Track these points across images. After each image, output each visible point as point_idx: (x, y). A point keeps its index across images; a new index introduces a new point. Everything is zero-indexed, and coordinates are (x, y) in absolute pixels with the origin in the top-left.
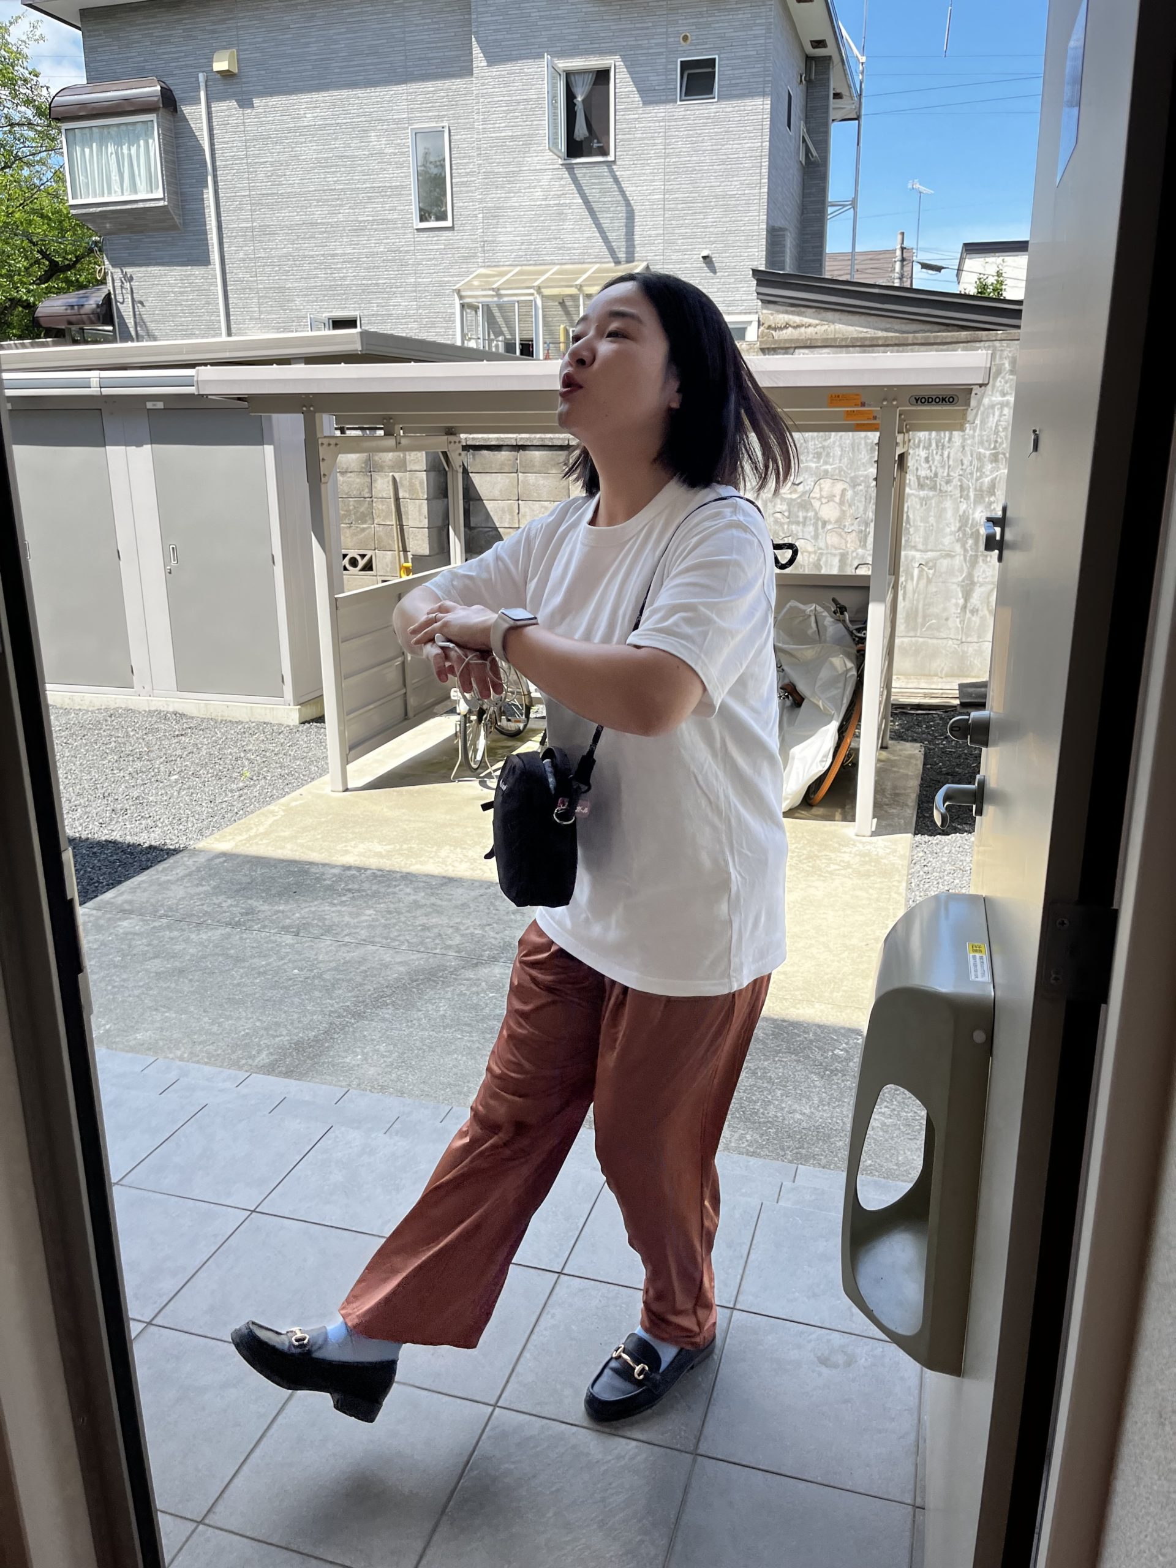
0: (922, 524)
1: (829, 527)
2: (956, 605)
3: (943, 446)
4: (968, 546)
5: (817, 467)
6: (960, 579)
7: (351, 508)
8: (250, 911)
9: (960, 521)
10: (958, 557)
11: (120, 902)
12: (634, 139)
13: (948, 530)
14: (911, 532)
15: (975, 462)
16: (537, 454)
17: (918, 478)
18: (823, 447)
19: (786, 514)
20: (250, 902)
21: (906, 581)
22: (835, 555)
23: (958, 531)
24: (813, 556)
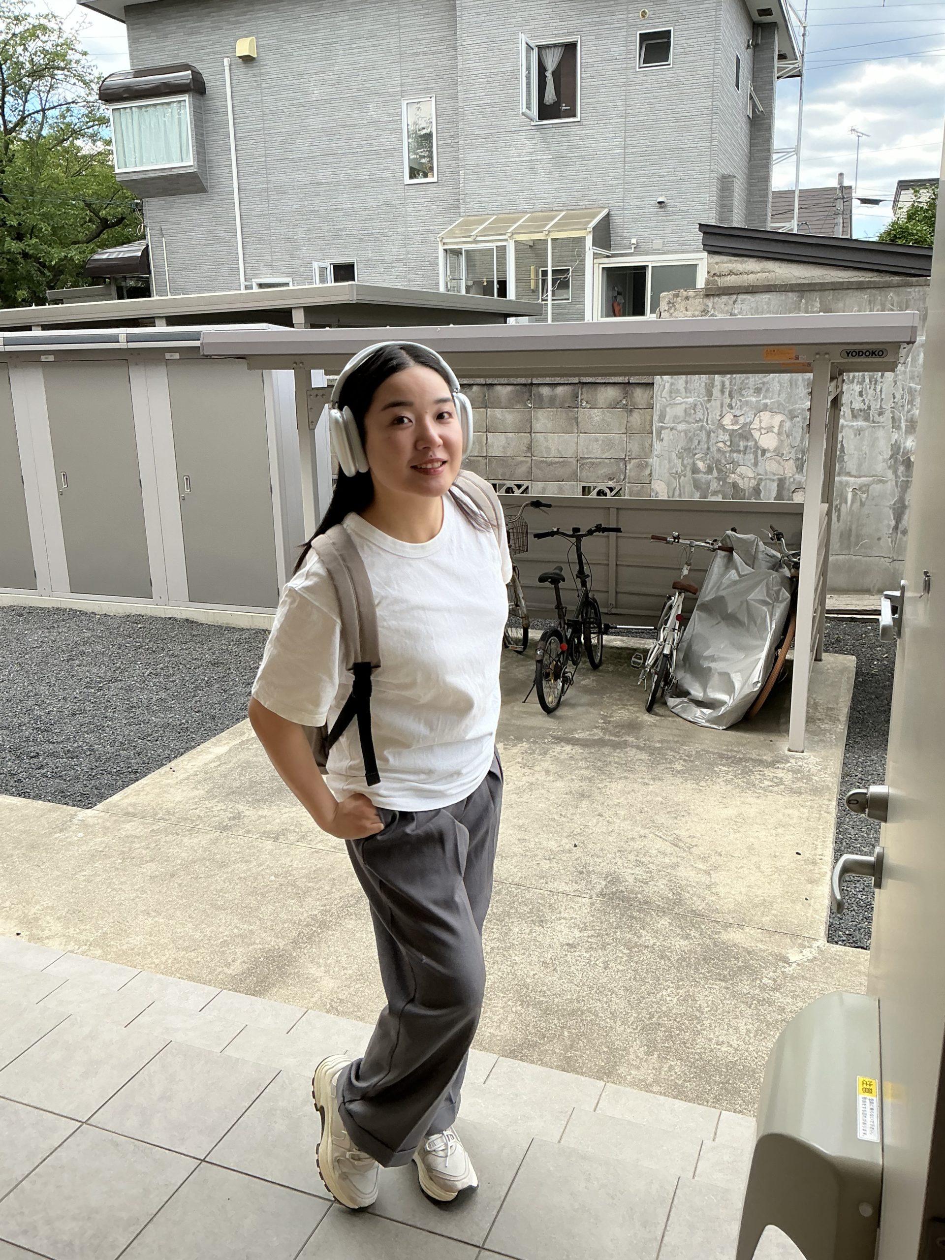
0: (856, 452)
1: (768, 455)
2: (889, 525)
3: (876, 381)
4: (899, 473)
5: (757, 401)
6: (892, 503)
8: (238, 816)
9: (892, 450)
10: (889, 483)
11: (125, 805)
12: (598, 102)
13: (881, 457)
14: (845, 460)
15: (907, 397)
17: (852, 410)
18: (763, 383)
19: (728, 443)
20: (237, 806)
21: (840, 504)
22: (773, 480)
23: (890, 459)
24: (753, 481)
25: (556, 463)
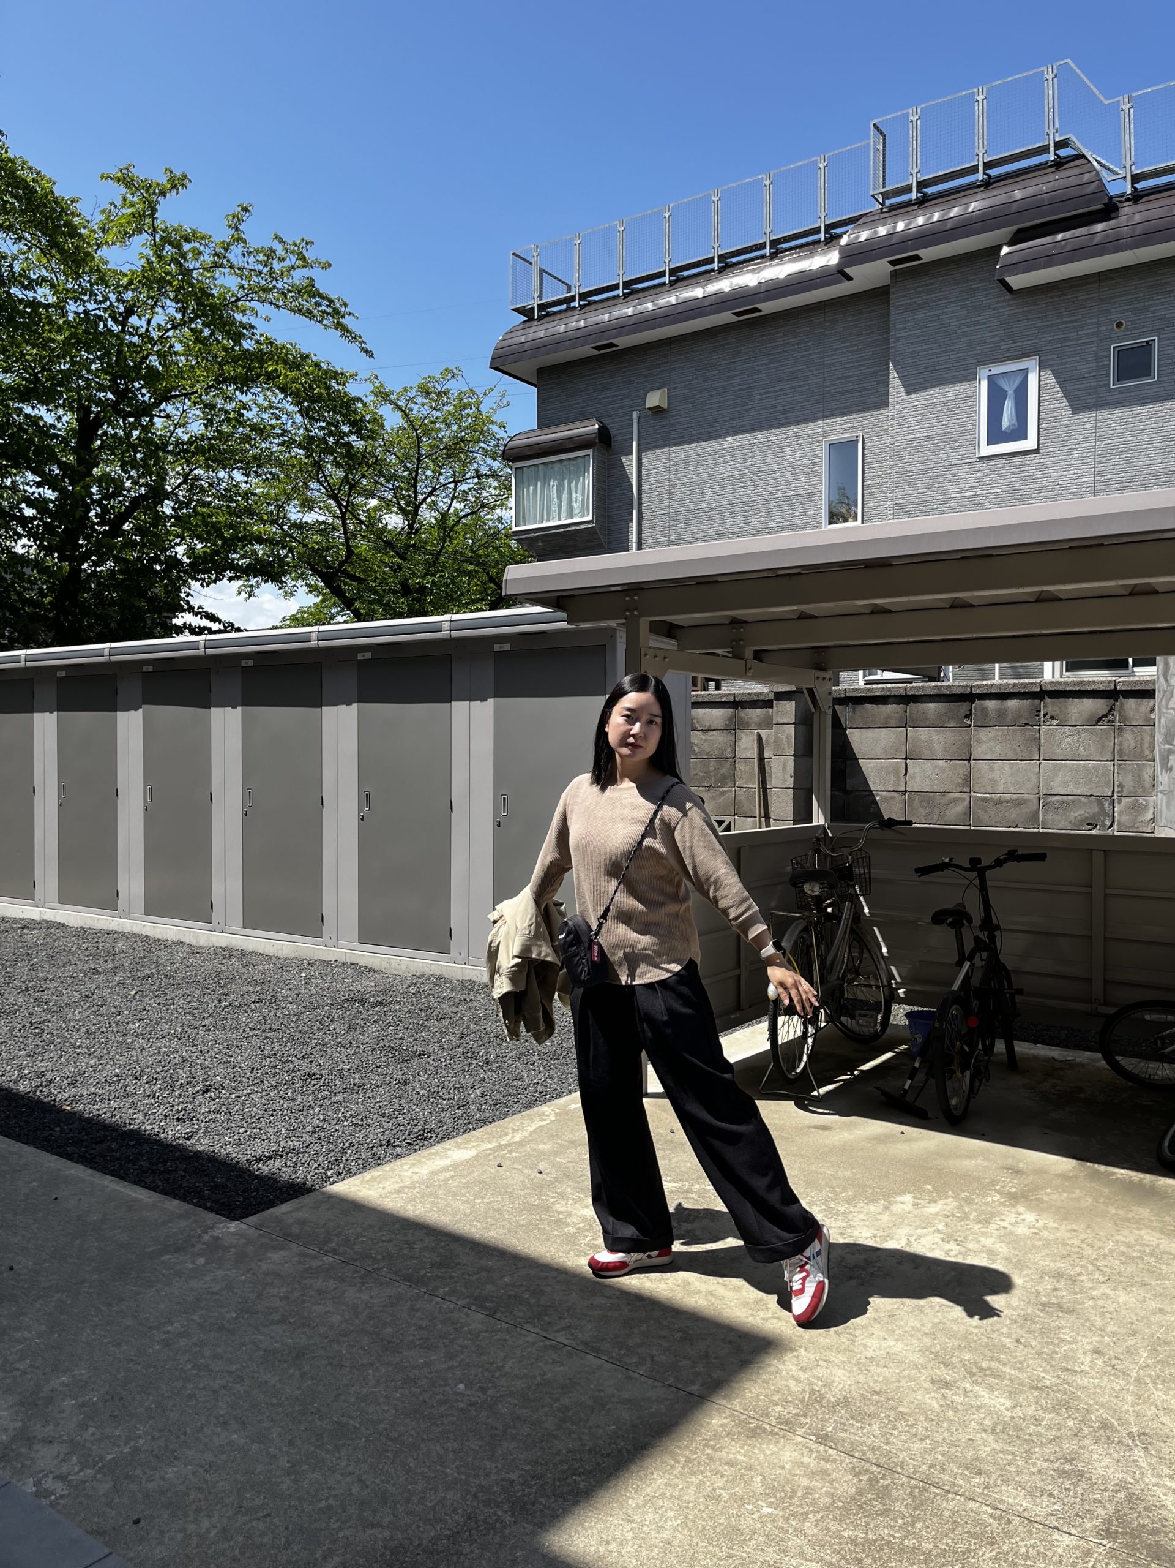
7: (711, 769)
11: (290, 1221)
12: (1060, 426)
16: (932, 706)
25: (1007, 802)
